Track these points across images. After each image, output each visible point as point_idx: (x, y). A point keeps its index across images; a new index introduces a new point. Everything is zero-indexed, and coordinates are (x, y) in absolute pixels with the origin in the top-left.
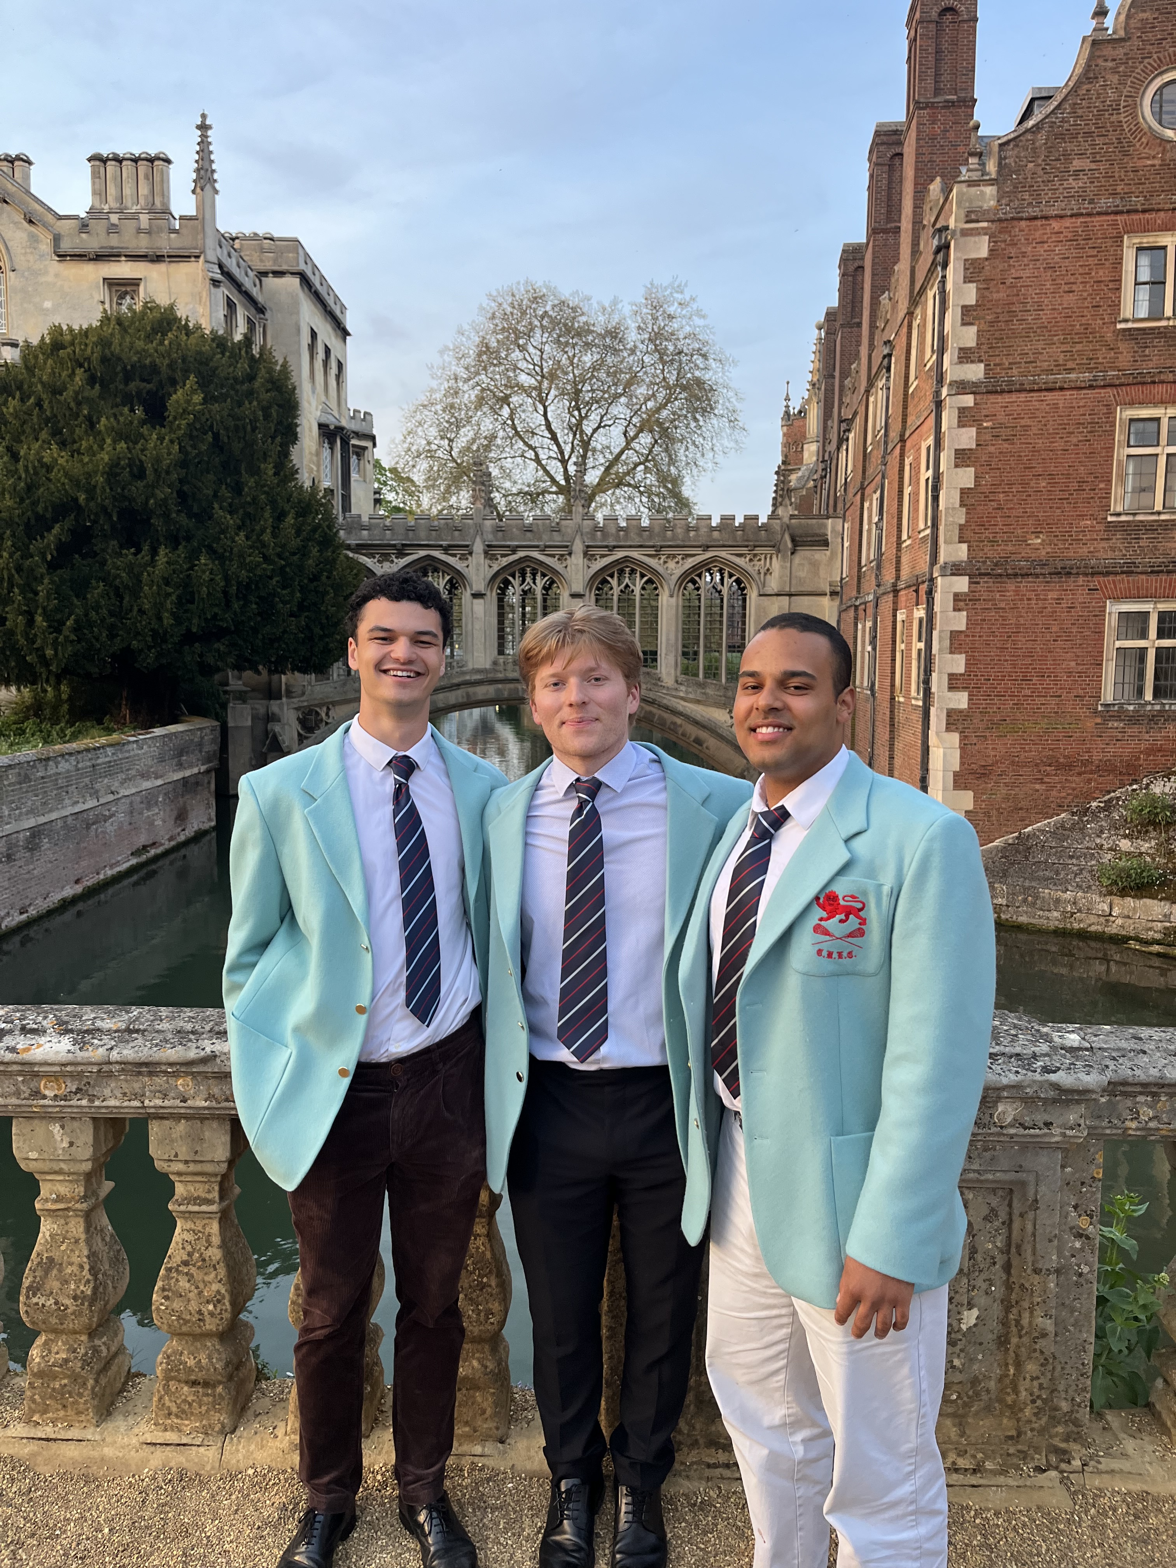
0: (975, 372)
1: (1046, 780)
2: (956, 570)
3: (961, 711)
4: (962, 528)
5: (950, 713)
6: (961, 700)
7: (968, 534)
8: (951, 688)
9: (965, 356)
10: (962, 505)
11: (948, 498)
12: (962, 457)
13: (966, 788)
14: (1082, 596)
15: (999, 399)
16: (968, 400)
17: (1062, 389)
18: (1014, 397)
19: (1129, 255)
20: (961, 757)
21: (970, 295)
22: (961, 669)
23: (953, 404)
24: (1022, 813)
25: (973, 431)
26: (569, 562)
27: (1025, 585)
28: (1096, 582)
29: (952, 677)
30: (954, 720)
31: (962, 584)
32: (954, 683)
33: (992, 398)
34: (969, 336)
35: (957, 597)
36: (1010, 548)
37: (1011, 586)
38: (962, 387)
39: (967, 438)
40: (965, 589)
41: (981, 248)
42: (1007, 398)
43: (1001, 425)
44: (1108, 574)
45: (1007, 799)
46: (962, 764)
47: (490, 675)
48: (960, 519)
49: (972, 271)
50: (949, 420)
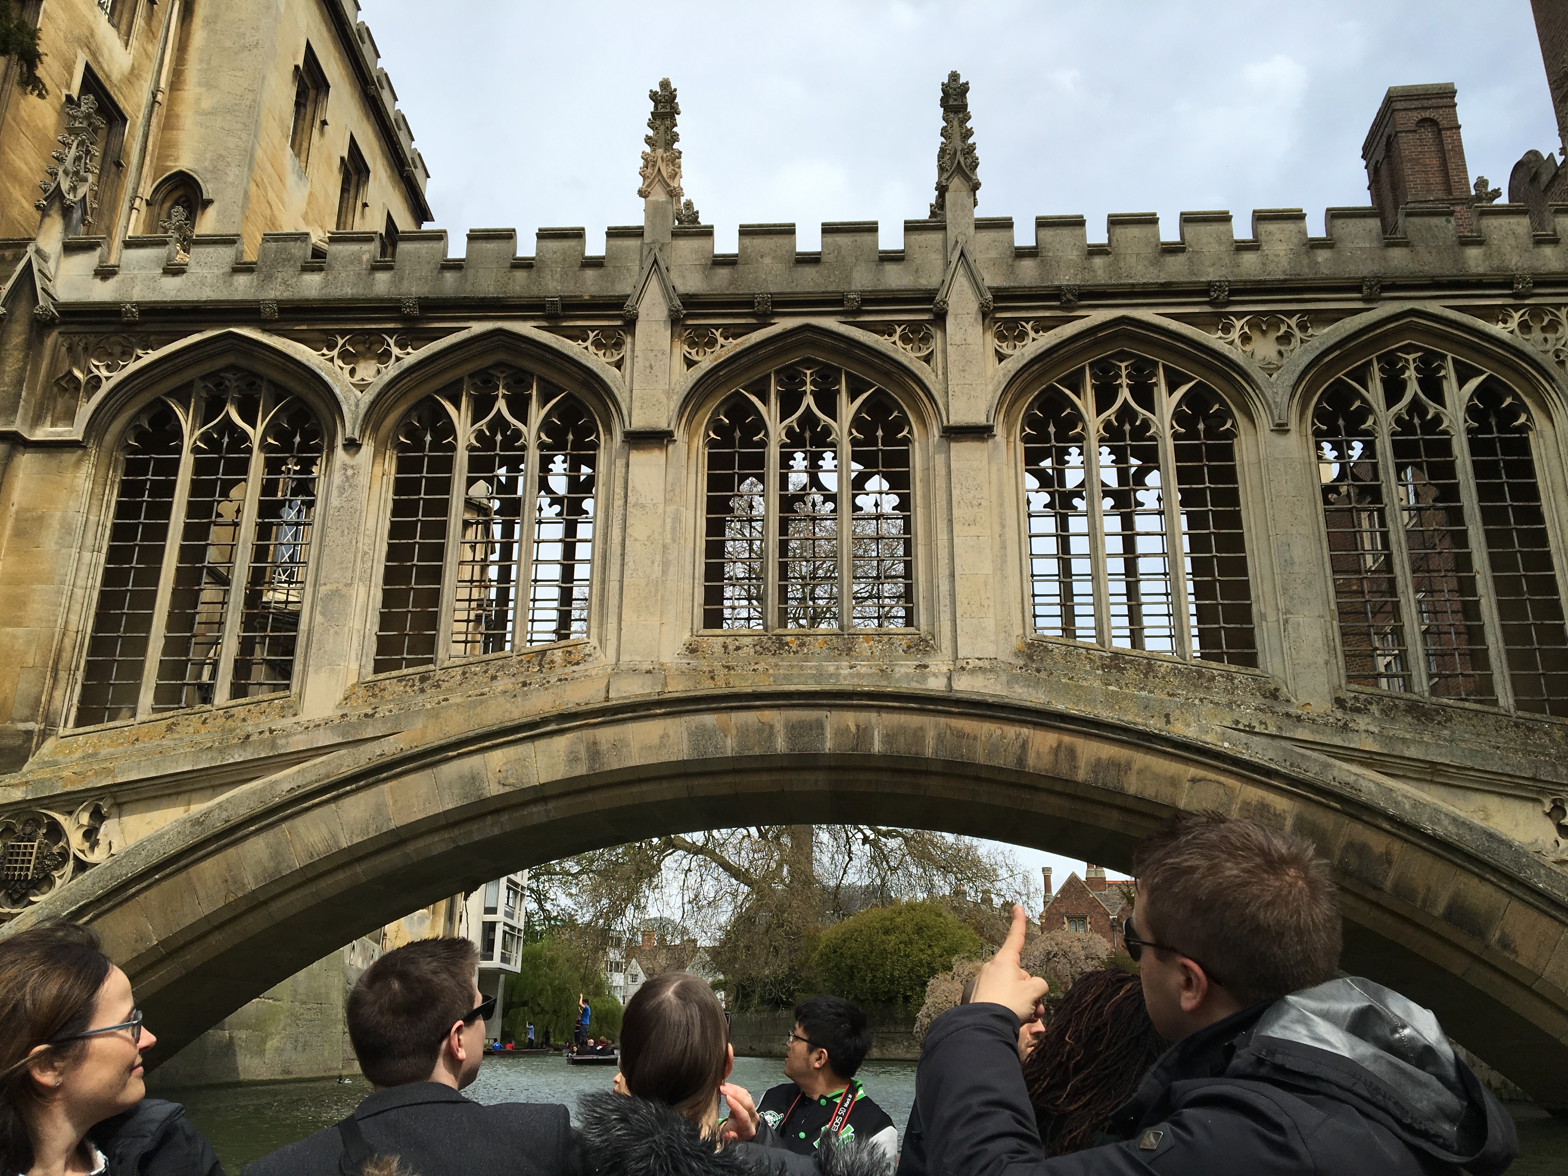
26: (937, 343)
47: (677, 688)
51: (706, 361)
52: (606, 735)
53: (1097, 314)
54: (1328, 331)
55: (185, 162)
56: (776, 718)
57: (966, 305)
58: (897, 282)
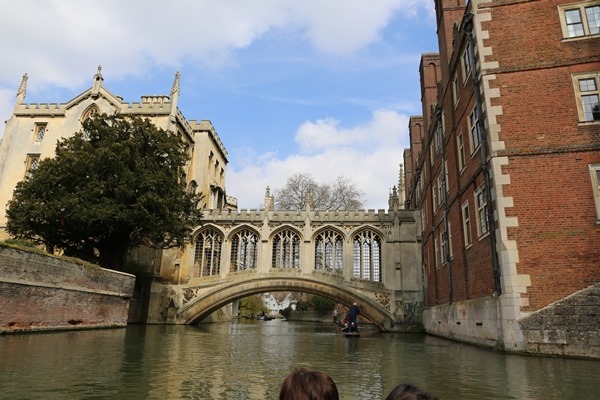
0: (495, 65)
1: (574, 266)
2: (501, 154)
3: (515, 228)
4: (499, 134)
5: (509, 229)
6: (514, 222)
7: (503, 137)
8: (507, 215)
9: (488, 59)
10: (498, 123)
11: (490, 120)
12: (494, 101)
13: (525, 273)
14: (573, 163)
15: (508, 75)
16: (493, 77)
17: (539, 69)
18: (516, 74)
19: (561, 13)
20: (519, 254)
21: (486, 35)
22: (511, 205)
23: (486, 79)
24: (562, 287)
25: (498, 90)
26: (304, 228)
27: (539, 159)
28: (578, 155)
29: (507, 209)
30: (511, 233)
32: (509, 212)
33: (505, 75)
34: (489, 51)
35: (503, 167)
36: (527, 142)
37: (532, 160)
38: (489, 72)
39: (495, 93)
40: (507, 163)
41: (488, 17)
42: (512, 74)
43: (512, 86)
44: (585, 151)
45: (552, 278)
46: (520, 258)
47: (268, 276)
48: (498, 128)
49: (485, 26)
50: (486, 84)
51: (273, 230)
52: (259, 282)
53: (326, 225)
54: (356, 228)
55: (193, 179)
56: (281, 281)
57: (308, 223)
58: (299, 219)
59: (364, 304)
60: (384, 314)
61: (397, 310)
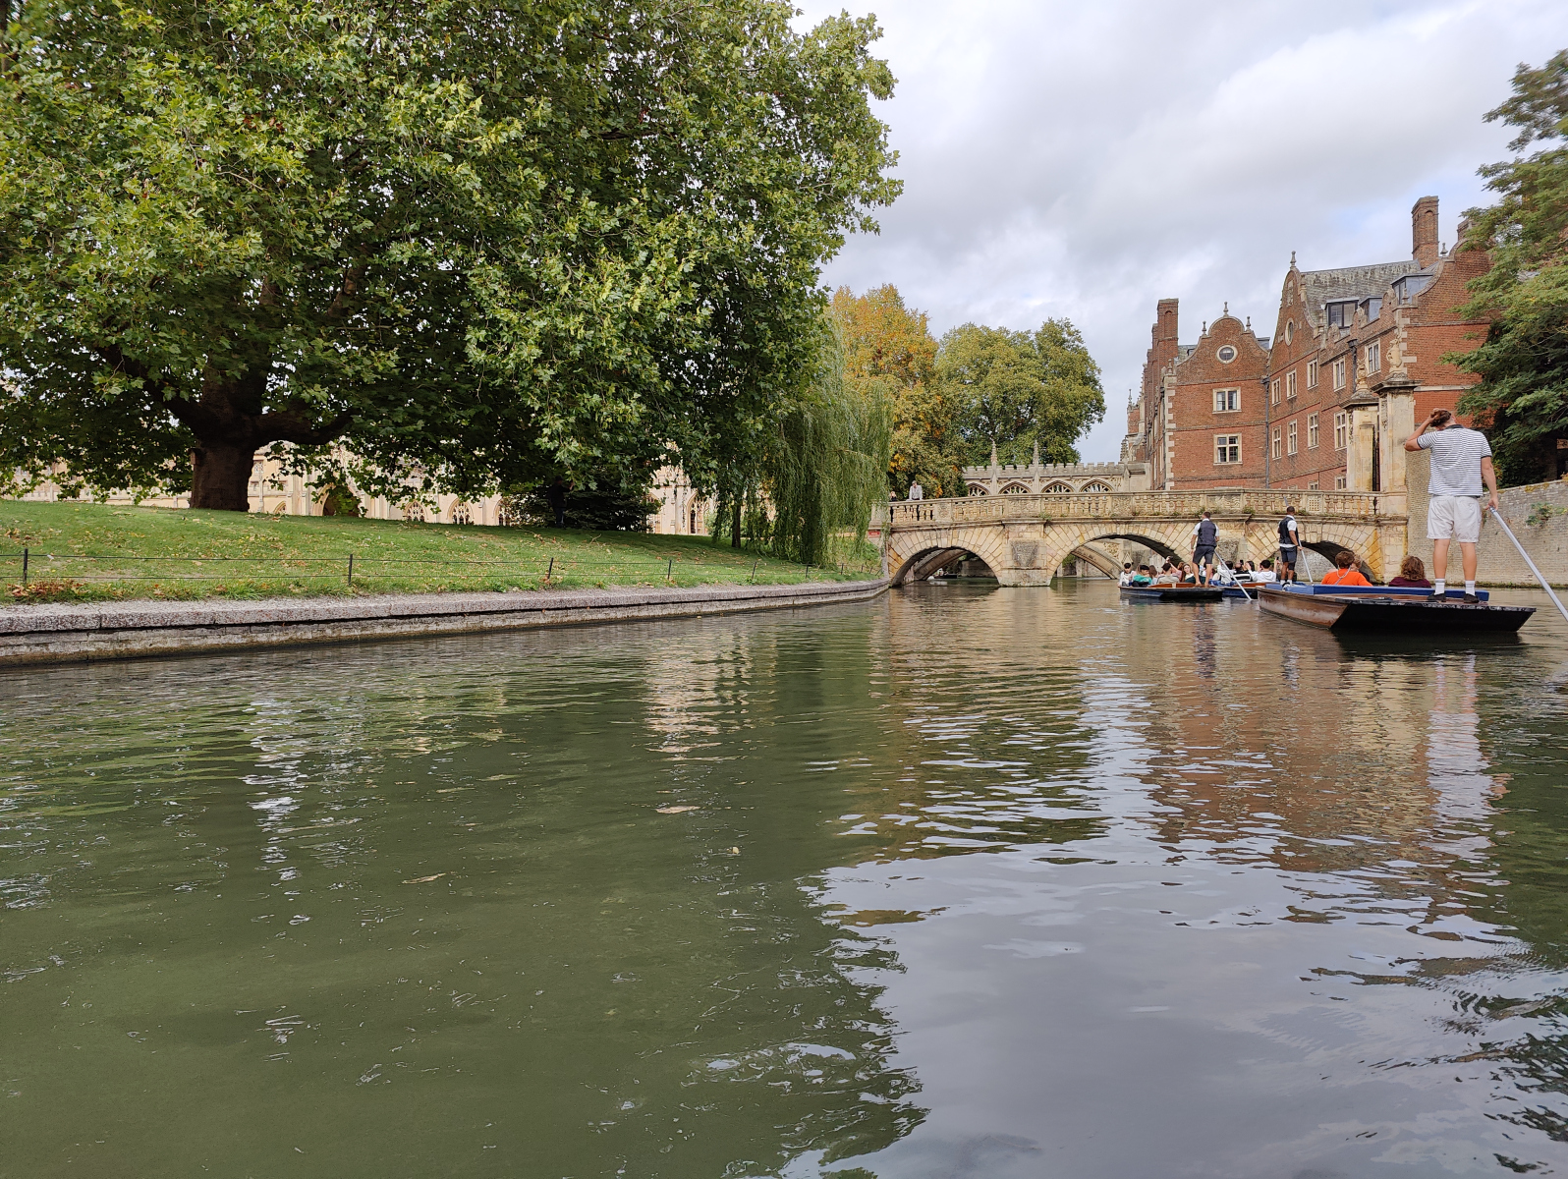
0: (1173, 426)
2: (1171, 480)
9: (1170, 421)
11: (1168, 460)
12: (1171, 449)
15: (1181, 432)
17: (1198, 430)
18: (1185, 432)
19: (1215, 394)
21: (1170, 405)
23: (1168, 434)
28: (1211, 482)
31: (1172, 484)
33: (1179, 432)
34: (1170, 416)
36: (1185, 473)
37: (1186, 484)
38: (1170, 430)
39: (1171, 444)
41: (1173, 393)
42: (1183, 432)
43: (1182, 440)
44: (1214, 480)
48: (1171, 465)
49: (1171, 399)
50: (1167, 438)
51: (1002, 487)
53: (1055, 480)
54: (1085, 482)
57: (1037, 478)
58: (1027, 474)
59: (1093, 554)
60: (1112, 562)
61: (1124, 558)
